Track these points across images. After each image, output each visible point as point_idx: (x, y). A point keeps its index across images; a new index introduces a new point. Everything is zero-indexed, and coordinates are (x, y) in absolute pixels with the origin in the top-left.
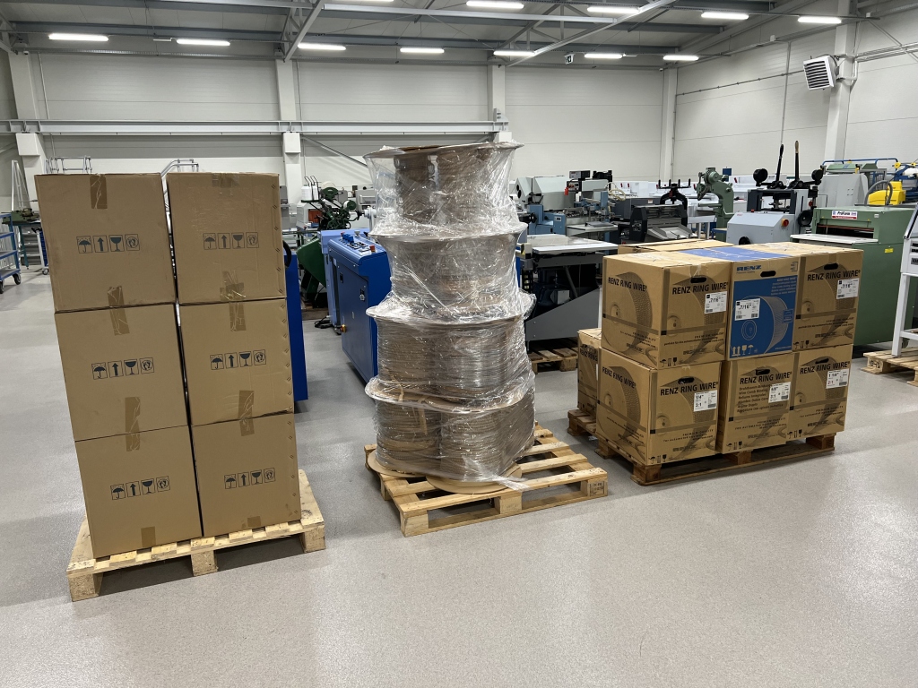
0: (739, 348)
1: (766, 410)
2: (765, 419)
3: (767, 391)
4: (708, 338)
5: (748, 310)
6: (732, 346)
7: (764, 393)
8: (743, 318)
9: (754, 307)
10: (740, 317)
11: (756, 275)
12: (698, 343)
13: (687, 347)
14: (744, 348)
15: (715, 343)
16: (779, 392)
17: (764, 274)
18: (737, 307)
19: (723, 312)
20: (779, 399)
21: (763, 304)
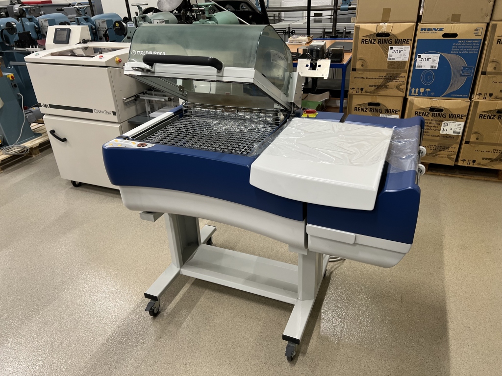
0: (417, 89)
1: (438, 138)
2: (436, 144)
3: (440, 125)
4: (390, 78)
5: (428, 62)
6: (412, 87)
7: (436, 125)
8: (423, 68)
9: (433, 61)
10: (420, 67)
11: (438, 36)
12: (382, 81)
13: (372, 82)
14: (422, 90)
15: (396, 84)
16: (452, 128)
17: (445, 35)
18: (418, 59)
19: (405, 62)
20: (451, 133)
21: (442, 59)
